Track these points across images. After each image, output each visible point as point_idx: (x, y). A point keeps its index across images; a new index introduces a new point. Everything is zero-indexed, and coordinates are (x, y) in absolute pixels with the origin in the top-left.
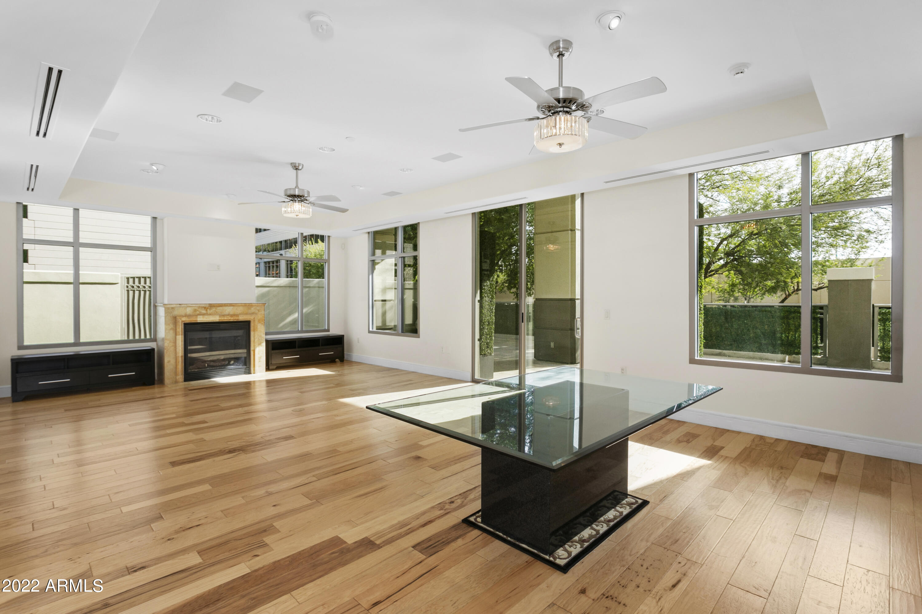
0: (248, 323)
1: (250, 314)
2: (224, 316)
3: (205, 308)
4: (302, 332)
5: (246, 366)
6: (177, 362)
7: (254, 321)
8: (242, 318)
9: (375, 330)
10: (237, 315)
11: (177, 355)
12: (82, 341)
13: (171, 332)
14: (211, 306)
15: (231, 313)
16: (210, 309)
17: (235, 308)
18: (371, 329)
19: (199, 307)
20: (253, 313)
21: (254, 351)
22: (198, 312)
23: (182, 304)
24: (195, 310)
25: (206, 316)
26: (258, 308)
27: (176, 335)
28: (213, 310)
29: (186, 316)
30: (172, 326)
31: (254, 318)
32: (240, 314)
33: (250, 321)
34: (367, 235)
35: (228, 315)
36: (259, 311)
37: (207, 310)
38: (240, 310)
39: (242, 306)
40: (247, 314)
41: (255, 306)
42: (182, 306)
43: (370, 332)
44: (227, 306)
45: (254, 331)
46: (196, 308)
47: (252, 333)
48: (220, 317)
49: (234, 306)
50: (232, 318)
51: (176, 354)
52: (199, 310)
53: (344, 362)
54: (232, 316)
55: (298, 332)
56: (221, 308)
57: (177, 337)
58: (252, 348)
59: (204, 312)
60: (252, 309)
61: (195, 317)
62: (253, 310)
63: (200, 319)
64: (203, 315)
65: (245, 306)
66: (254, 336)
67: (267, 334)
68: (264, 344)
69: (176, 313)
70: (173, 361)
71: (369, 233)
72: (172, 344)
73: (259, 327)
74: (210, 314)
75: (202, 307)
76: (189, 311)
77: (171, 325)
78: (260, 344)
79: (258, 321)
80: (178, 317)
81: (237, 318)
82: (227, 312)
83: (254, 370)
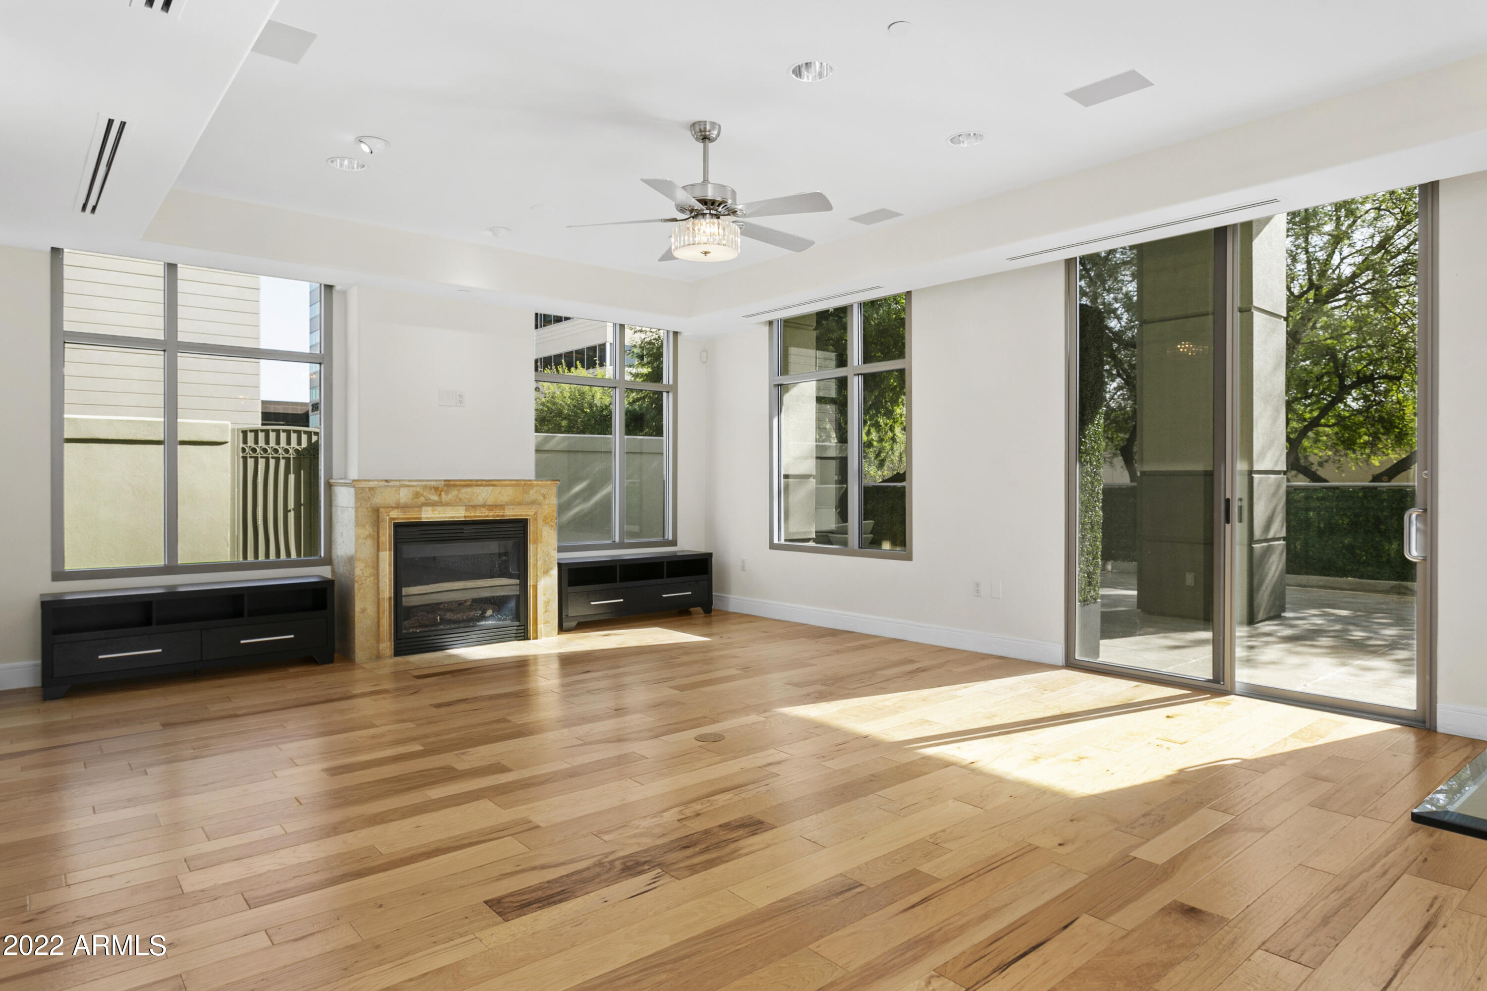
0: (522, 525)
1: (528, 504)
2: (474, 507)
3: (436, 489)
4: (621, 545)
5: (519, 621)
6: (381, 610)
7: (536, 520)
8: (510, 513)
9: (783, 542)
10: (502, 507)
11: (381, 596)
12: (181, 561)
13: (369, 542)
14: (450, 485)
15: (489, 502)
16: (447, 493)
17: (498, 489)
18: (776, 541)
19: (425, 487)
20: (533, 503)
21: (535, 587)
22: (422, 499)
23: (391, 480)
24: (417, 495)
25: (439, 508)
27: (378, 550)
28: (454, 493)
29: (398, 506)
30: (369, 530)
31: (536, 513)
33: (527, 520)
34: (767, 328)
35: (484, 506)
36: (543, 497)
37: (440, 495)
38: (505, 495)
40: (520, 504)
41: (536, 485)
42: (391, 484)
43: (773, 546)
44: (481, 485)
45: (535, 542)
46: (418, 489)
47: (531, 547)
48: (466, 510)
49: (494, 485)
50: (495, 514)
51: (378, 594)
52: (425, 494)
53: (713, 613)
54: (491, 507)
55: (614, 546)
56: (469, 490)
57: (381, 554)
58: (531, 582)
59: (435, 498)
60: (532, 492)
61: (417, 509)
62: (530, 495)
63: (429, 515)
64: (433, 504)
65: (518, 485)
66: (536, 555)
67: (560, 549)
68: (555, 572)
69: (378, 500)
70: (371, 610)
71: (771, 323)
72: (369, 571)
73: (544, 533)
74: (447, 504)
75: (431, 488)
76: (404, 495)
77: (367, 527)
78: (546, 572)
79: (544, 521)
80: (381, 510)
81: (501, 514)
82: (480, 500)
83: (536, 631)
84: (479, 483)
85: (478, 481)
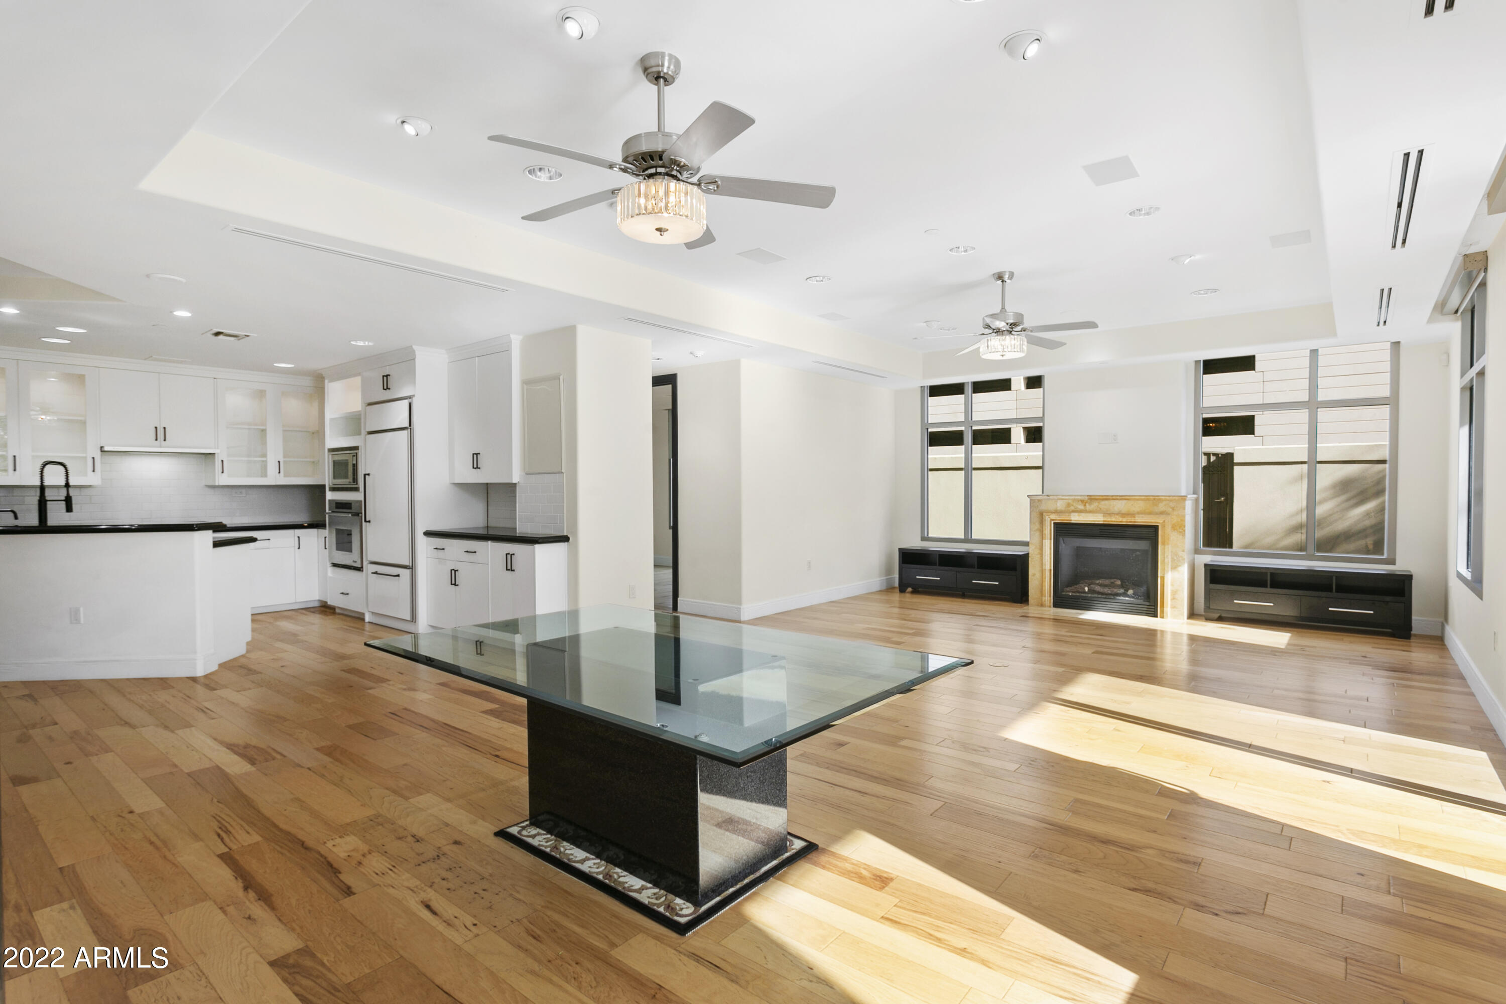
0: (1153, 529)
1: (1157, 514)
2: (1110, 514)
3: (1082, 501)
5: (1149, 602)
6: (1044, 577)
7: (1164, 526)
8: (1141, 520)
10: (1133, 515)
11: (1044, 568)
13: (1038, 534)
14: (1092, 499)
15: (1123, 512)
16: (1090, 504)
17: (1131, 502)
19: (1074, 500)
20: (1162, 513)
21: (1163, 578)
22: (1072, 508)
23: (1051, 495)
24: (1069, 505)
25: (1083, 514)
26: (1172, 504)
27: (1043, 539)
28: (1094, 506)
29: (1056, 512)
30: (1037, 526)
31: (1164, 522)
32: (1138, 513)
33: (1158, 526)
35: (1117, 514)
36: (1173, 509)
37: (1085, 505)
38: (1138, 506)
39: (1142, 500)
40: (1150, 513)
41: (1166, 500)
42: (1051, 497)
43: (1457, 574)
44: (1117, 499)
45: (1163, 544)
46: (1070, 501)
47: (1161, 548)
48: (1104, 516)
49: (1128, 500)
50: (1124, 520)
51: (1042, 566)
52: (1074, 504)
54: (1123, 515)
56: (1107, 502)
57: (1044, 541)
58: (1159, 574)
59: (1081, 507)
60: (1161, 505)
61: (1067, 514)
62: (1161, 507)
63: (1076, 518)
64: (1080, 511)
65: (1148, 500)
66: (1164, 554)
68: (1185, 570)
69: (1043, 507)
70: (1038, 575)
72: (1038, 551)
73: (1175, 538)
74: (1090, 512)
75: (1078, 501)
76: (1060, 505)
77: (1037, 524)
79: (1172, 527)
80: (1044, 514)
81: (1133, 520)
82: (1116, 509)
83: (1162, 612)
84: (1114, 497)
85: (1113, 496)
